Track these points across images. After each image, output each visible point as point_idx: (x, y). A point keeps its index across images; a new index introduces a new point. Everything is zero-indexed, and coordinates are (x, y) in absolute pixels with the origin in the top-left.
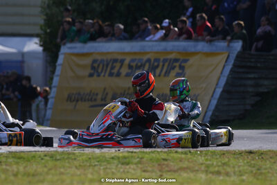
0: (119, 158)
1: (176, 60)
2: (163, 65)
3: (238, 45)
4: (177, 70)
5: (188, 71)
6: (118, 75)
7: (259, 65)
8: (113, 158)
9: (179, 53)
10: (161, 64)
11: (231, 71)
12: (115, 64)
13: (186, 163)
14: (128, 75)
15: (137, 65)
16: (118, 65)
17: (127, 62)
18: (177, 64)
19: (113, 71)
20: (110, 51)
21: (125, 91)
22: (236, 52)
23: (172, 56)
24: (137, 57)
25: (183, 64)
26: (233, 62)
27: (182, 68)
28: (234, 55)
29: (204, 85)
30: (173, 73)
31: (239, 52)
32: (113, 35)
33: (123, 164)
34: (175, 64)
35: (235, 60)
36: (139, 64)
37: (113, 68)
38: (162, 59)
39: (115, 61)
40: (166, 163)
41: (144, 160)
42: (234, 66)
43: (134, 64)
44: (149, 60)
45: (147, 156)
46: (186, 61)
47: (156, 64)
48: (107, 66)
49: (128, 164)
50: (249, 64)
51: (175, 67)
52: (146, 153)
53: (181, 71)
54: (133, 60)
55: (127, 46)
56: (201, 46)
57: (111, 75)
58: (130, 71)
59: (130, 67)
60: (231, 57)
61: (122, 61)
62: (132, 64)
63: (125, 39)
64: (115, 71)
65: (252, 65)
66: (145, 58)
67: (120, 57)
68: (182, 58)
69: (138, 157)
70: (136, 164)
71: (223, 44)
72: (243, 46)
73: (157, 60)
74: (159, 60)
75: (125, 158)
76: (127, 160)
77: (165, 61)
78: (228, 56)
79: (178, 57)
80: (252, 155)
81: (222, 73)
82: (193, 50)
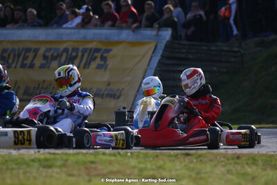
0: (40, 160)
1: (97, 50)
2: (83, 56)
3: (167, 34)
4: (98, 61)
5: (110, 63)
6: (32, 66)
7: (190, 56)
8: (33, 161)
9: (101, 42)
10: (80, 54)
11: (160, 62)
12: (28, 54)
13: (117, 166)
14: (42, 66)
15: (52, 55)
16: (31, 55)
17: (41, 52)
18: (99, 55)
19: (25, 62)
20: (22, 39)
21: (39, 85)
22: (165, 42)
23: (93, 45)
24: (53, 46)
25: (105, 55)
26: (161, 52)
27: (104, 58)
28: (162, 46)
29: (129, 79)
30: (94, 65)
31: (168, 41)
32: (25, 21)
33: (44, 167)
34: (96, 55)
35: (163, 51)
36: (55, 54)
37: (25, 58)
38: (81, 48)
39: (28, 50)
40: (93, 165)
41: (69, 162)
42: (163, 56)
43: (49, 54)
44: (66, 50)
45: (71, 158)
46: (108, 51)
47: (74, 54)
48: (19, 56)
49: (50, 167)
50: (179, 55)
51: (96, 58)
52: (70, 154)
53: (102, 63)
54: (48, 50)
55: (41, 34)
56: (126, 34)
57: (23, 66)
58: (45, 62)
59: (45, 57)
60: (159, 47)
61: (36, 51)
62: (47, 54)
63: (40, 26)
64: (28, 62)
65: (183, 56)
66: (62, 47)
67: (33, 46)
68: (103, 48)
69: (62, 159)
70: (60, 167)
71: (150, 33)
72: (172, 35)
73: (75, 50)
74: (78, 49)
75: (47, 160)
76: (49, 163)
77: (84, 50)
78: (156, 46)
79: (100, 46)
80: (189, 157)
81: (148, 65)
82: (116, 39)
